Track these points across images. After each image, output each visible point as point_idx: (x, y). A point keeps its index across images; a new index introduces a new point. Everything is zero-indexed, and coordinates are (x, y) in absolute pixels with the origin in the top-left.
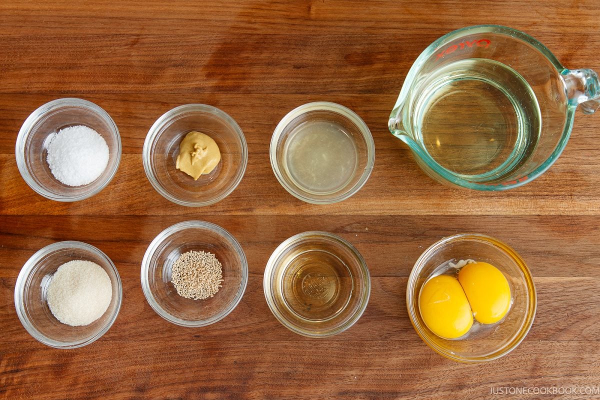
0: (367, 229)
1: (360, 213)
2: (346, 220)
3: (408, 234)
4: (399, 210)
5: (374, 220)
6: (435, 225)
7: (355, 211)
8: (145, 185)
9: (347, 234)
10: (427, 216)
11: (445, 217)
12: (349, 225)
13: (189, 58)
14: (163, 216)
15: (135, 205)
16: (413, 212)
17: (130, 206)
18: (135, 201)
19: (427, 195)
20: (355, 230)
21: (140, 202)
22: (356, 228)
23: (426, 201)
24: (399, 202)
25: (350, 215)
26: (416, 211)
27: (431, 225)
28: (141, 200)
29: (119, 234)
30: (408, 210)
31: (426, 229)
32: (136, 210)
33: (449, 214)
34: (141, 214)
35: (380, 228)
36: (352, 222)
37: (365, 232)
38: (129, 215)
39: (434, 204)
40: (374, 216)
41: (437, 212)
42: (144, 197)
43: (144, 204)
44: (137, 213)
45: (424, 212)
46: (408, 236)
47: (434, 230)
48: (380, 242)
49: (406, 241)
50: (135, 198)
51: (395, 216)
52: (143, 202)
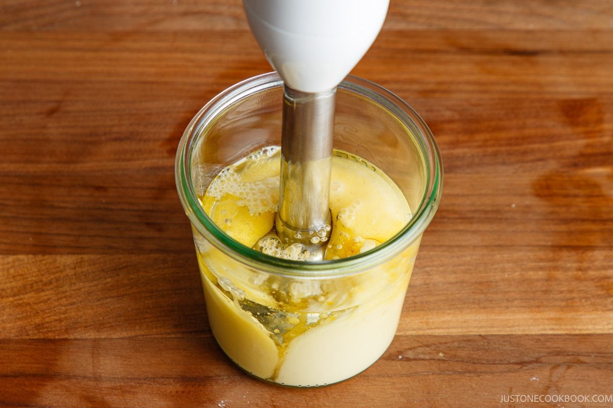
0: (441, 355)
1: (429, 332)
2: (406, 342)
3: (512, 361)
4: (493, 327)
5: (453, 342)
6: (556, 348)
7: (420, 329)
8: (65, 297)
9: (409, 362)
10: (542, 335)
11: (572, 337)
12: (410, 349)
13: (141, 129)
14: (95, 340)
15: (47, 325)
16: (518, 331)
17: (38, 327)
18: (47, 320)
19: (538, 307)
20: (422, 356)
21: (56, 320)
22: (423, 353)
23: (539, 316)
24: (493, 316)
25: (412, 336)
26: (521, 328)
27: (548, 348)
28: (56, 318)
29: (19, 366)
30: (509, 327)
31: (541, 354)
32: (49, 332)
33: (577, 332)
34: (57, 337)
35: (463, 354)
36: (415, 344)
37: (439, 360)
38: (36, 340)
39: (552, 319)
40: (451, 336)
41: (558, 330)
42: (64, 314)
43: (63, 323)
44: (50, 335)
45: (535, 330)
46: (513, 363)
47: (555, 355)
48: (465, 372)
49: (509, 371)
50: (49, 314)
51: (488, 336)
52: (60, 321)
